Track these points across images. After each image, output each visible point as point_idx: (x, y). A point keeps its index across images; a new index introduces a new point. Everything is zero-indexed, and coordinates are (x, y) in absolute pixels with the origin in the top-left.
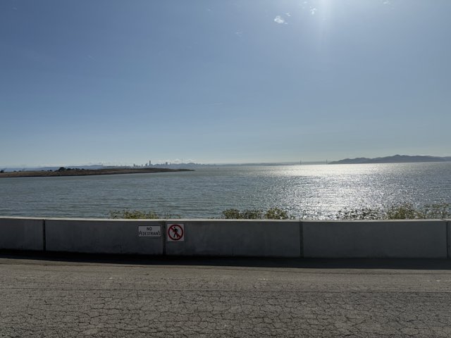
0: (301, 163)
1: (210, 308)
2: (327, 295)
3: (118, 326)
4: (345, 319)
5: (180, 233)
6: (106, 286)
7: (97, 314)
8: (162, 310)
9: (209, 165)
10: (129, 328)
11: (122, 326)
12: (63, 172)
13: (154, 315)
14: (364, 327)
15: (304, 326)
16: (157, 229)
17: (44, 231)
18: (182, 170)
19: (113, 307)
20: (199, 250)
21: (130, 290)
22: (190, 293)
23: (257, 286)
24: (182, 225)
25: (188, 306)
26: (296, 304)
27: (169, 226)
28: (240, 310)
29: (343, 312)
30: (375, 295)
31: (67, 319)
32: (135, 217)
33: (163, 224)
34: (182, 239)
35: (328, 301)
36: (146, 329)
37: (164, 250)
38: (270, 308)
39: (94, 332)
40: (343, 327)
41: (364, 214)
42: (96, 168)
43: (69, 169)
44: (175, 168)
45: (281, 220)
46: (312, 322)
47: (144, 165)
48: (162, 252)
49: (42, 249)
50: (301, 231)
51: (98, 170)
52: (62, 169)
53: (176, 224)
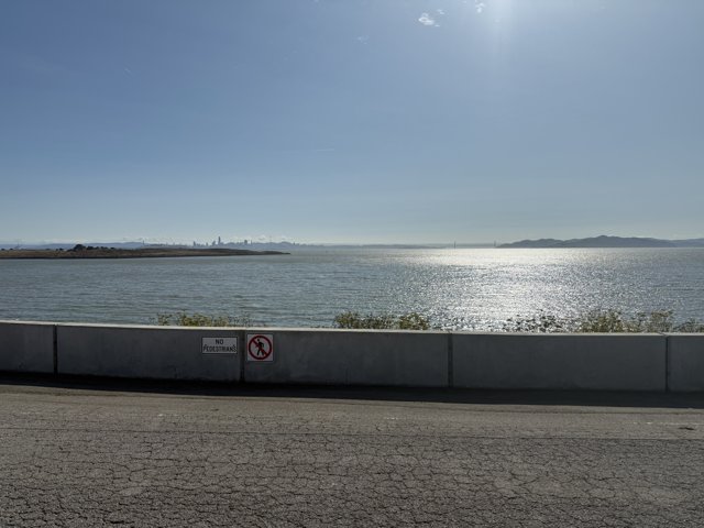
0: (455, 246)
1: (310, 459)
2: (485, 442)
3: (173, 484)
4: (509, 476)
5: (266, 348)
6: (154, 426)
7: (140, 466)
8: (240, 462)
9: (312, 246)
10: (190, 486)
11: (179, 484)
12: (80, 252)
13: (226, 469)
14: (536, 487)
15: (448, 485)
16: (231, 342)
17: (55, 343)
18: (270, 252)
19: (165, 457)
20: (296, 375)
21: (190, 433)
22: (281, 438)
23: (382, 427)
24: (270, 337)
25: (278, 456)
26: (439, 455)
27: (250, 337)
28: (355, 462)
29: (507, 466)
30: (556, 442)
31: (95, 473)
32: (196, 324)
33: (241, 335)
34: (270, 358)
35: (486, 451)
36: (214, 488)
37: (242, 373)
38: (399, 459)
39: (138, 491)
40: (505, 486)
41: (546, 325)
42: (134, 247)
43: (90, 248)
44: (259, 250)
45: (421, 331)
46: (461, 479)
47: (210, 244)
48: (238, 377)
49: (52, 370)
50: (450, 348)
51: (137, 251)
52: (79, 247)
53: (260, 334)
